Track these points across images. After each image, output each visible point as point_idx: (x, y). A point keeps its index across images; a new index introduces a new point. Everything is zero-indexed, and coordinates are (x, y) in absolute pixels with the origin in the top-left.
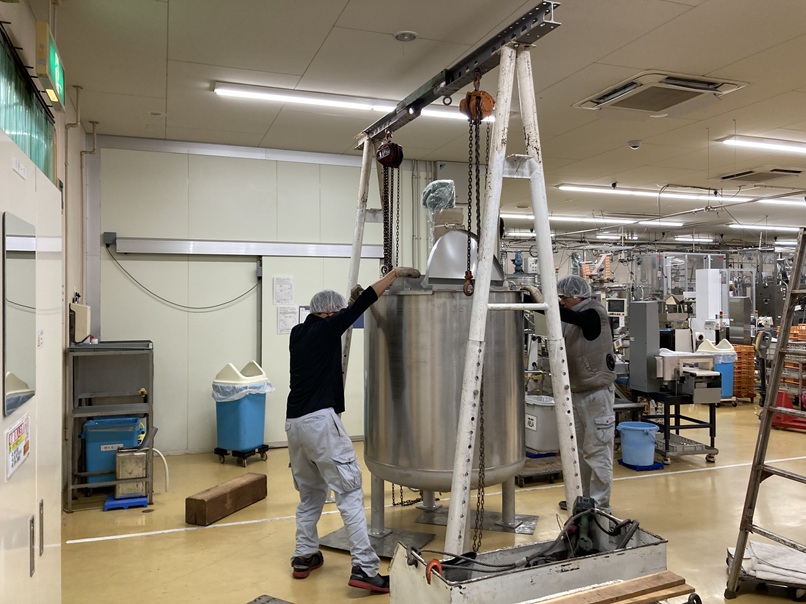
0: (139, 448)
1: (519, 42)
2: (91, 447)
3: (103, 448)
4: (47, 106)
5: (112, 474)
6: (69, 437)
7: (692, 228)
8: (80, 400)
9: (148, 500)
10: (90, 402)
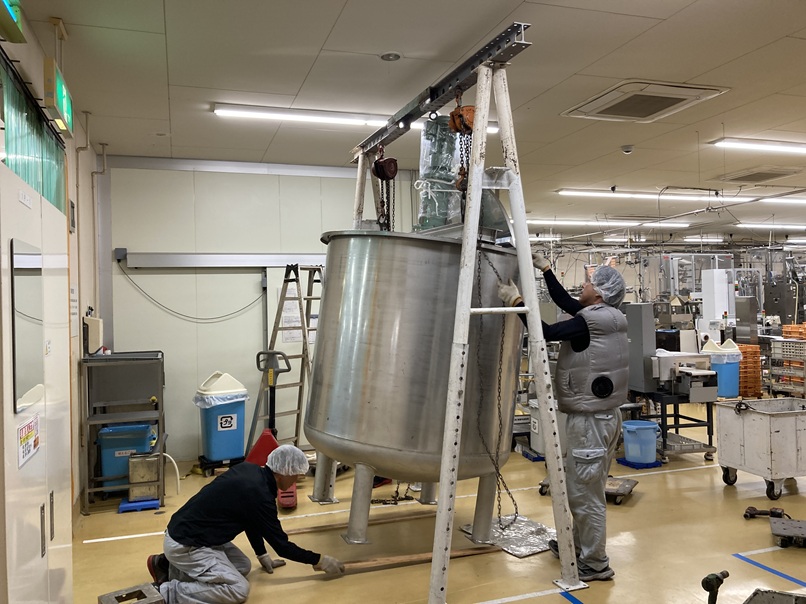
0: (150, 453)
1: (494, 61)
2: (105, 453)
3: (117, 454)
4: (58, 134)
5: (126, 478)
6: (85, 444)
7: (700, 228)
8: (95, 408)
9: (159, 502)
10: (104, 410)
